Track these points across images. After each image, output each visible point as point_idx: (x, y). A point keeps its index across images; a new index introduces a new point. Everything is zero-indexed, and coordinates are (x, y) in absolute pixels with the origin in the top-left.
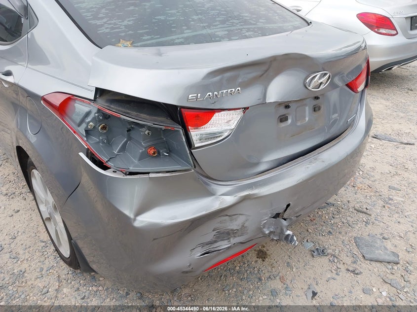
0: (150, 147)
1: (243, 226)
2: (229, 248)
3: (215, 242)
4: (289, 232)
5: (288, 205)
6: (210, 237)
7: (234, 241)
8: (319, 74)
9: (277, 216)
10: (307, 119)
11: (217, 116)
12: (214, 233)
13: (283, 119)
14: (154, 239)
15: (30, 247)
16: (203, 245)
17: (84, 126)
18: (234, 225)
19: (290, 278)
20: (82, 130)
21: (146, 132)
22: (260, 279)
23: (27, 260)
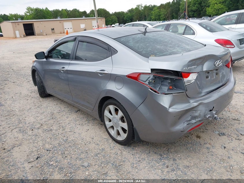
0: (170, 86)
1: (200, 114)
2: (196, 122)
3: (191, 120)
4: (216, 116)
5: (214, 107)
6: (189, 119)
7: (197, 120)
8: (219, 61)
9: (210, 111)
10: (214, 77)
11: (191, 75)
12: (190, 117)
13: (207, 77)
14: (174, 116)
15: (101, 141)
16: (187, 121)
17: (148, 81)
18: (197, 114)
19: (213, 143)
20: (147, 83)
21: (169, 81)
22: (201, 144)
23: (103, 145)
